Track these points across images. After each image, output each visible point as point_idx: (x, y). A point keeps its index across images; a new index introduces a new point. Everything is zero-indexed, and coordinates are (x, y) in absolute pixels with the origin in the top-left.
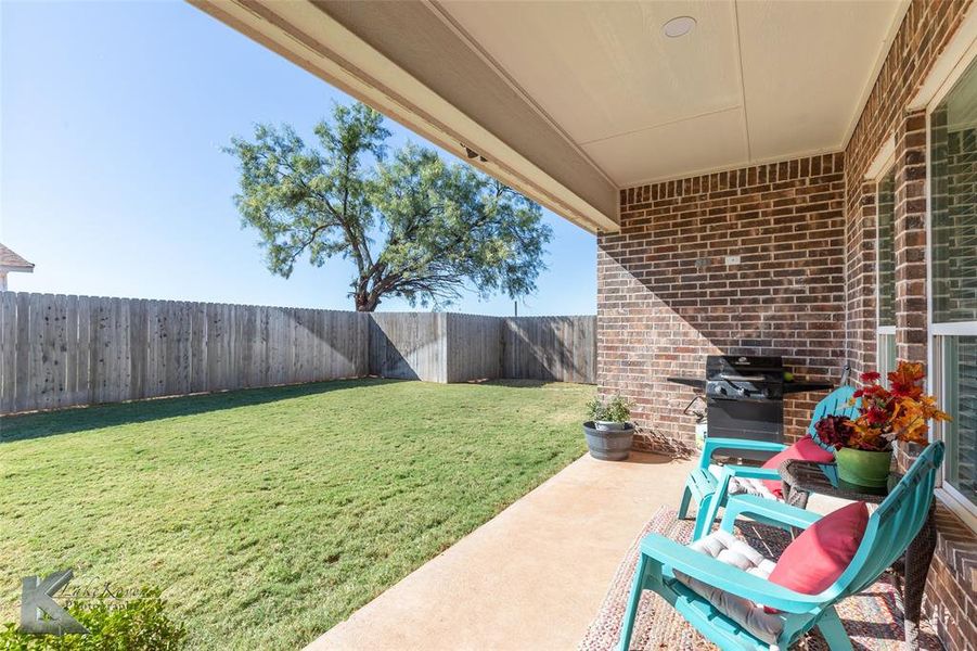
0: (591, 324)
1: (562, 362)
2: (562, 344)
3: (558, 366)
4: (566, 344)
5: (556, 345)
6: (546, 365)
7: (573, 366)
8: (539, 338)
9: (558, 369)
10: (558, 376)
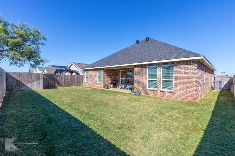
0: (64, 76)
1: (57, 84)
2: (57, 80)
3: (56, 84)
4: (58, 80)
5: (56, 80)
6: (53, 84)
7: (60, 84)
8: (51, 79)
9: (56, 85)
10: (56, 86)
